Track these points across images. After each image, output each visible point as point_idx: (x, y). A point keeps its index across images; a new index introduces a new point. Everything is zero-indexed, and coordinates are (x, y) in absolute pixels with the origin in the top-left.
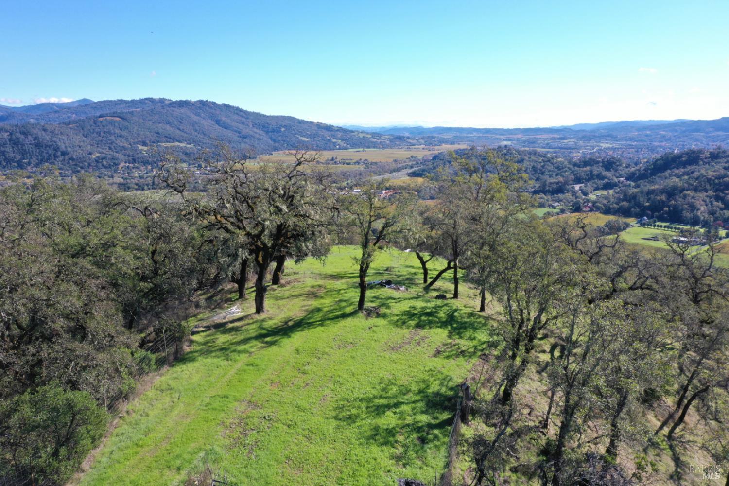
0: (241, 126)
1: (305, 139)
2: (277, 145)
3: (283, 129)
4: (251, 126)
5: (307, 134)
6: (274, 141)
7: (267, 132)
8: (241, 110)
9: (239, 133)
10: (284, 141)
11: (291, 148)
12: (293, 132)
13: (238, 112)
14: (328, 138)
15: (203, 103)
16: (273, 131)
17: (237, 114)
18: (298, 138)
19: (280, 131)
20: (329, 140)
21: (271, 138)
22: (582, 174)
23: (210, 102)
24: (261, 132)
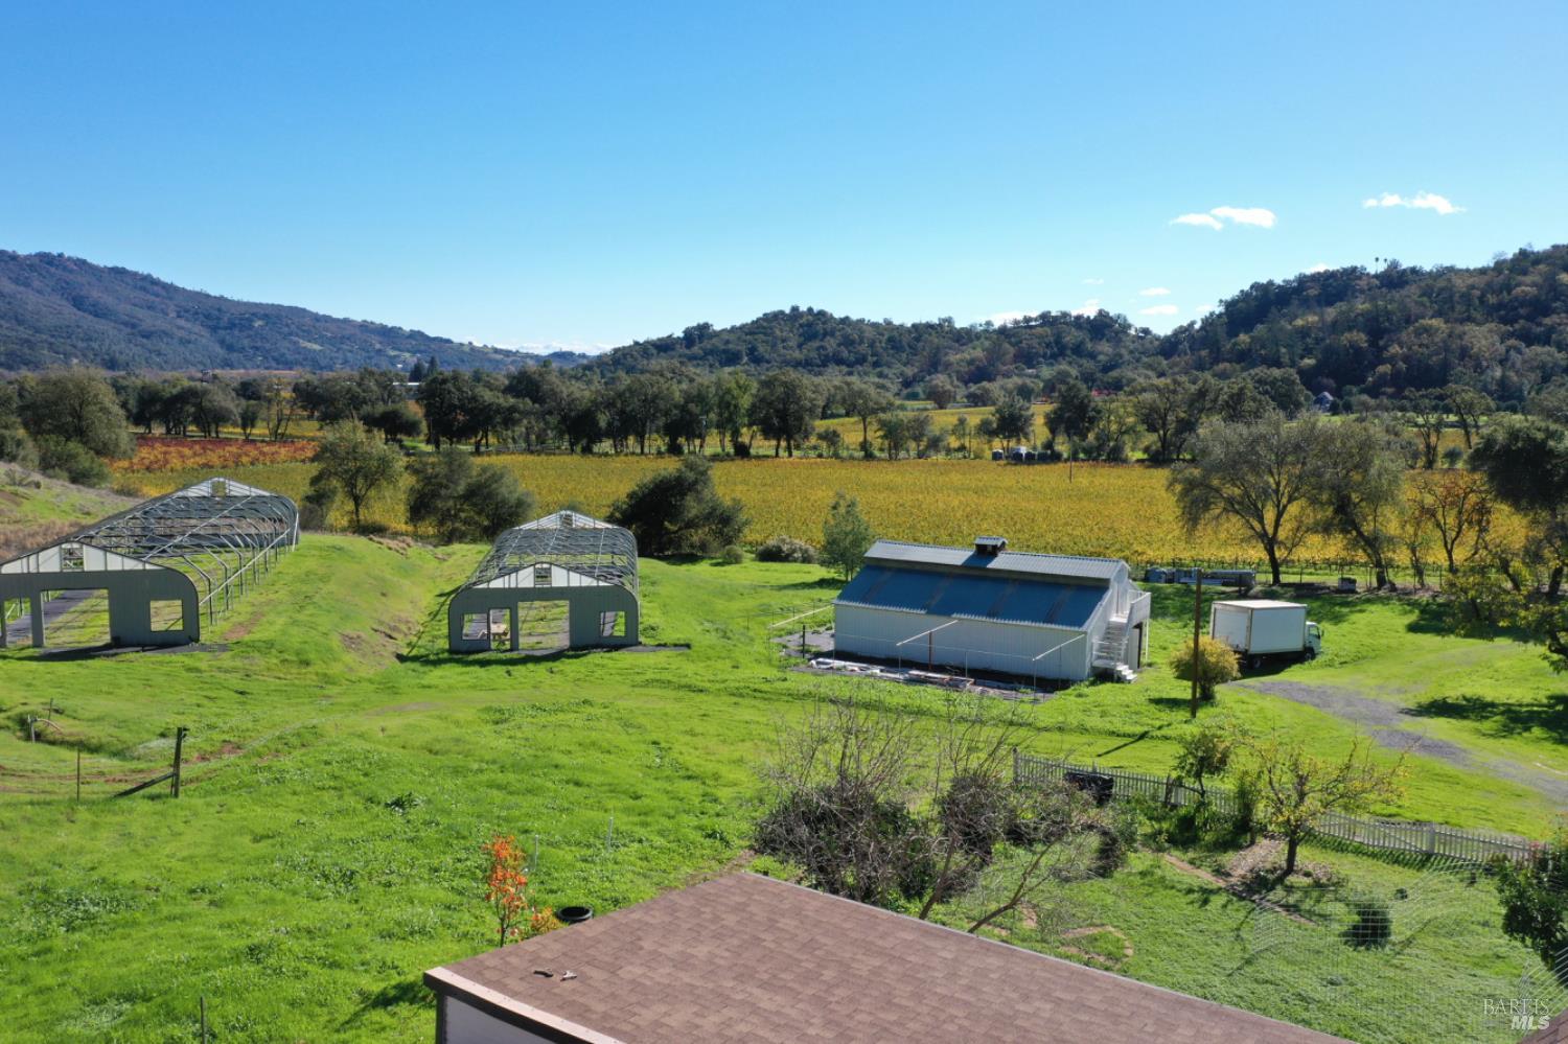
0: (141, 313)
1: (317, 347)
2: (234, 356)
3: (258, 324)
4: (173, 315)
5: (322, 337)
6: (230, 348)
7: (214, 329)
8: (156, 282)
9: (133, 326)
10: (257, 348)
11: (274, 364)
12: (286, 330)
13: (149, 286)
14: (378, 346)
15: (46, 260)
16: (232, 326)
17: (143, 289)
18: (295, 343)
19: (251, 327)
20: (379, 351)
21: (222, 342)
22: (1035, 342)
23: (69, 259)
24: (197, 328)
